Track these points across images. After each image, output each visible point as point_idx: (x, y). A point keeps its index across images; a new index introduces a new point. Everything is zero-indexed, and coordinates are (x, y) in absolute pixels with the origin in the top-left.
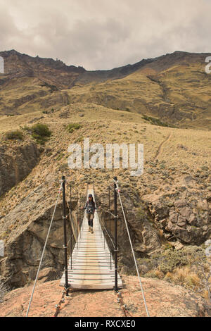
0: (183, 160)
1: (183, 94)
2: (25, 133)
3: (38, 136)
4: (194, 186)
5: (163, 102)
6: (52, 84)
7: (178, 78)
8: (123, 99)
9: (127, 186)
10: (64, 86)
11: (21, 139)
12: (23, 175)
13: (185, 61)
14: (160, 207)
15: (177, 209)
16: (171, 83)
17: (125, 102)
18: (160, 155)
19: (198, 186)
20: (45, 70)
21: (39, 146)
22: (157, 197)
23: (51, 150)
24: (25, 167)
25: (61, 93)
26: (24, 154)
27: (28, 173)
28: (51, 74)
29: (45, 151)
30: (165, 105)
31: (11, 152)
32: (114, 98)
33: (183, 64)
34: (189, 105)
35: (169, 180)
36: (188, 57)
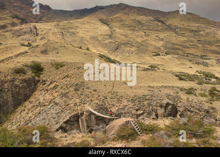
0: (126, 91)
1: (124, 35)
2: (26, 69)
3: (35, 71)
4: (131, 104)
5: (110, 40)
6: (22, 16)
7: (121, 23)
8: (81, 35)
9: (102, 105)
10: (32, 19)
11: (24, 73)
12: (27, 97)
13: (126, 11)
14: (117, 114)
15: (124, 114)
16: (116, 27)
17: (82, 37)
18: (114, 88)
19: (133, 104)
20: (16, 4)
21: (37, 78)
22: (116, 110)
23: (45, 81)
24: (28, 92)
25: (31, 26)
26: (27, 83)
27: (30, 96)
28: (21, 8)
29: (41, 81)
30: (112, 42)
31: (18, 82)
32: (74, 33)
33: (125, 13)
34: (129, 44)
35: (120, 102)
36: (128, 9)
